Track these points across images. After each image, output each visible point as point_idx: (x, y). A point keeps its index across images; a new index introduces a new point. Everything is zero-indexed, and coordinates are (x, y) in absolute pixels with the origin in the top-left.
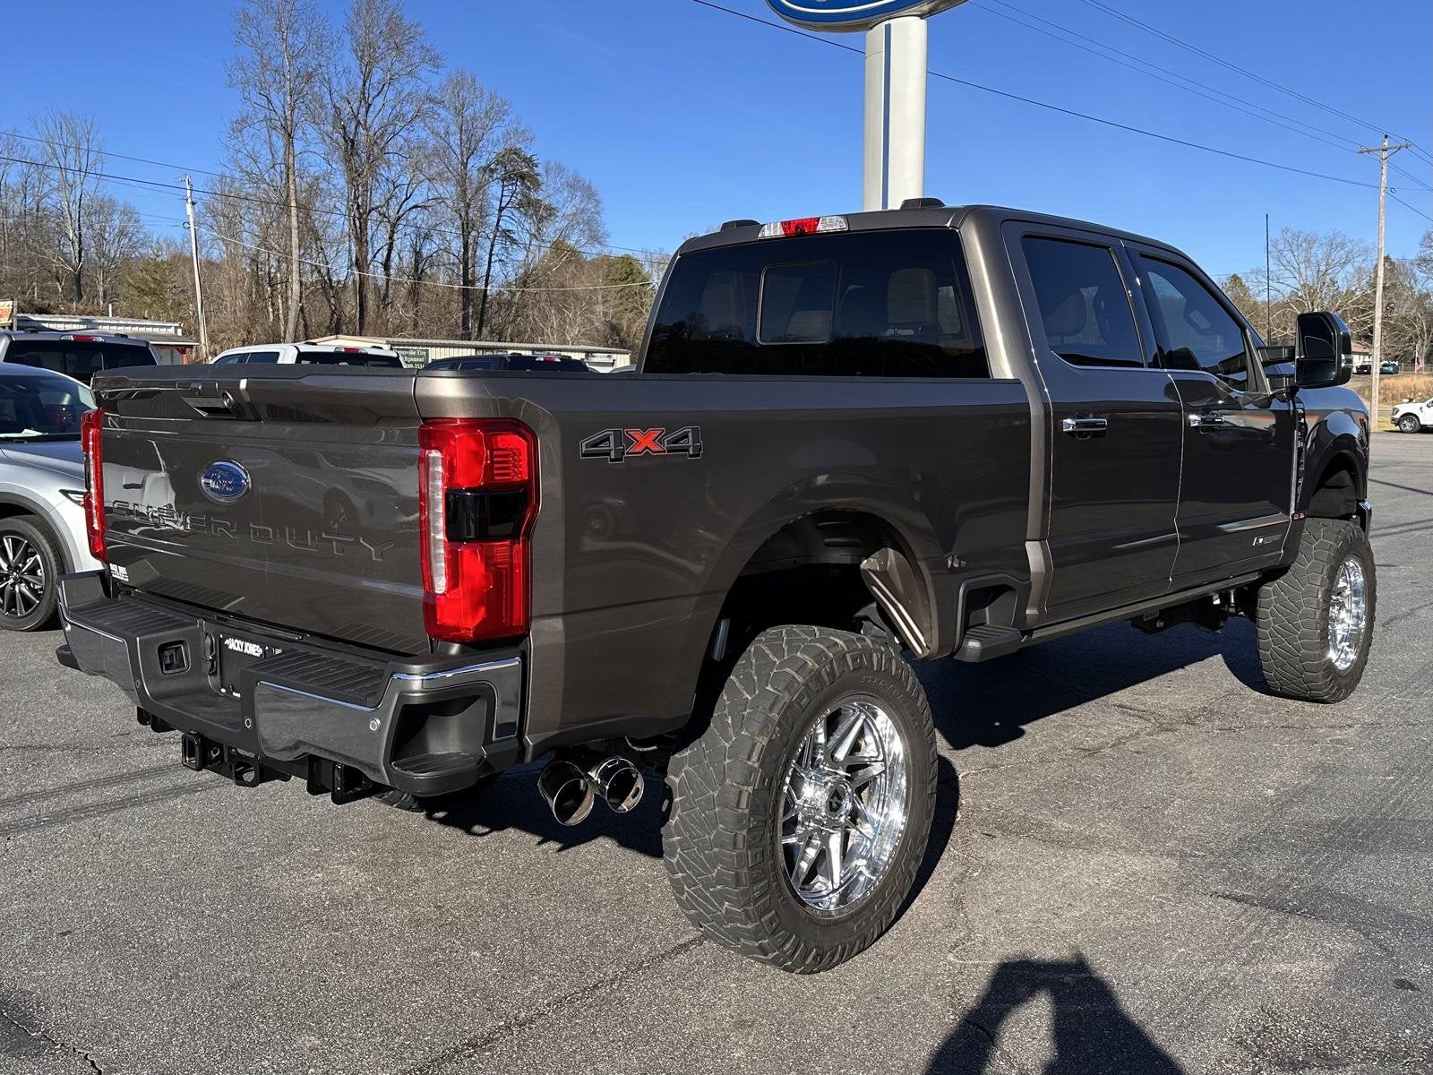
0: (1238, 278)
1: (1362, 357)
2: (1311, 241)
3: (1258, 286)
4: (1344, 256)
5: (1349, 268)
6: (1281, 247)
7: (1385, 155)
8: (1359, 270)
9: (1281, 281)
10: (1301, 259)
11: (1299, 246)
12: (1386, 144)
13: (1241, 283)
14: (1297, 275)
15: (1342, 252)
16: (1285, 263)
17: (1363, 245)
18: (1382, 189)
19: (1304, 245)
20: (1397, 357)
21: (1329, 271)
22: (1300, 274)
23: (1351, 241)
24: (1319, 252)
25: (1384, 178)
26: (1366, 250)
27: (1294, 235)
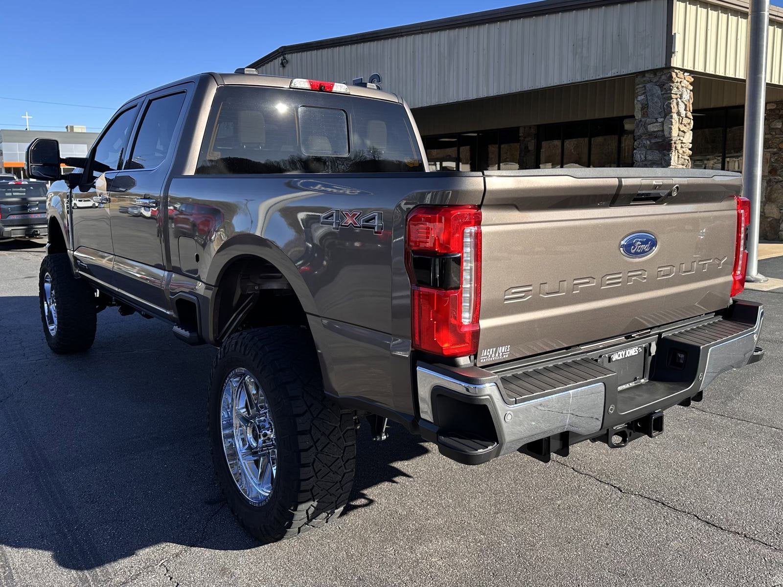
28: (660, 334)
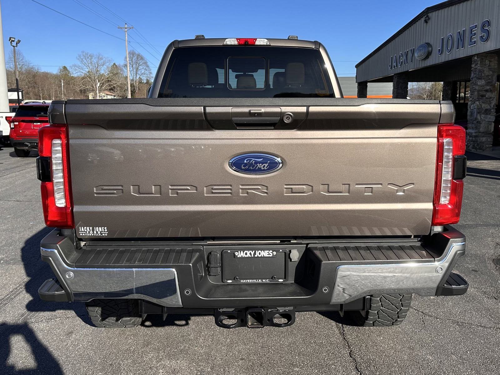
0: (66, 67)
1: (111, 96)
2: (91, 56)
3: (75, 71)
4: (103, 62)
5: (105, 67)
6: (82, 57)
7: (126, 30)
8: (108, 67)
9: (83, 69)
10: (89, 62)
11: (88, 58)
12: (126, 26)
13: (67, 69)
14: (88, 68)
15: (102, 61)
16: (84, 63)
17: (109, 59)
18: (126, 41)
19: (89, 57)
20: (121, 96)
21: (98, 67)
22: (89, 68)
23: (105, 57)
24: (95, 60)
25: (126, 38)
26: (109, 60)
27: (86, 54)
28: (307, 244)
